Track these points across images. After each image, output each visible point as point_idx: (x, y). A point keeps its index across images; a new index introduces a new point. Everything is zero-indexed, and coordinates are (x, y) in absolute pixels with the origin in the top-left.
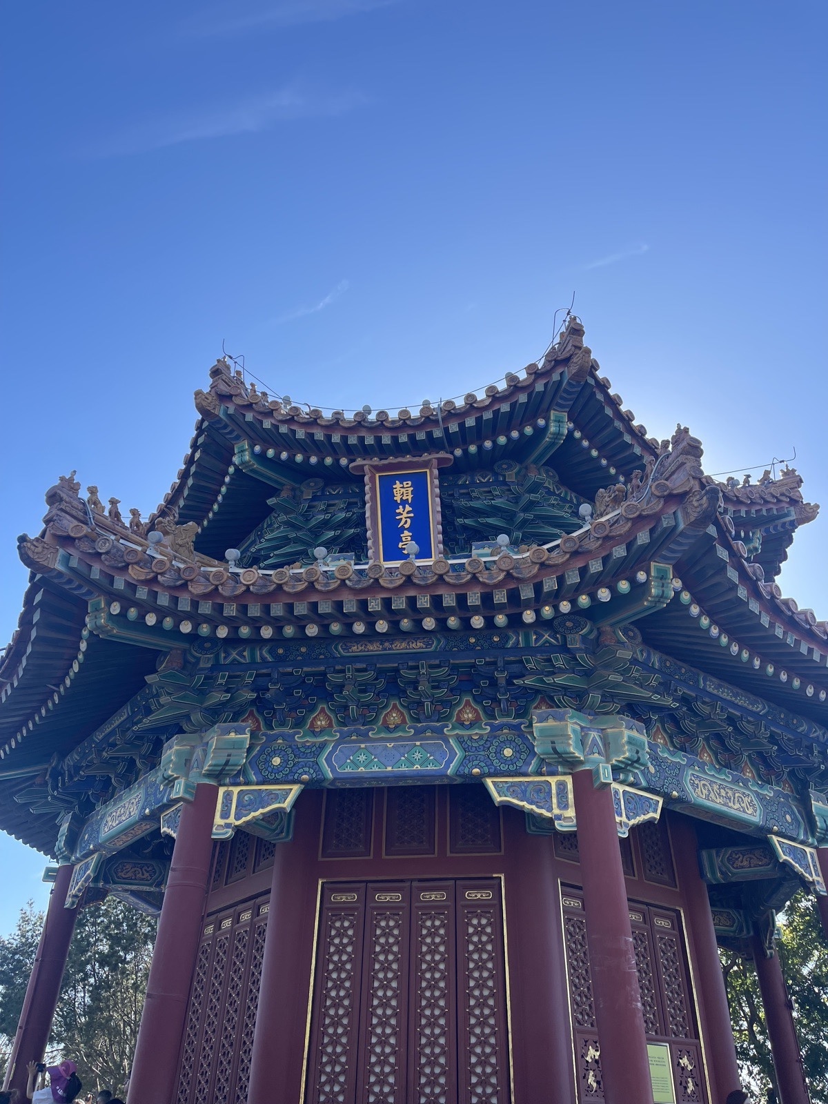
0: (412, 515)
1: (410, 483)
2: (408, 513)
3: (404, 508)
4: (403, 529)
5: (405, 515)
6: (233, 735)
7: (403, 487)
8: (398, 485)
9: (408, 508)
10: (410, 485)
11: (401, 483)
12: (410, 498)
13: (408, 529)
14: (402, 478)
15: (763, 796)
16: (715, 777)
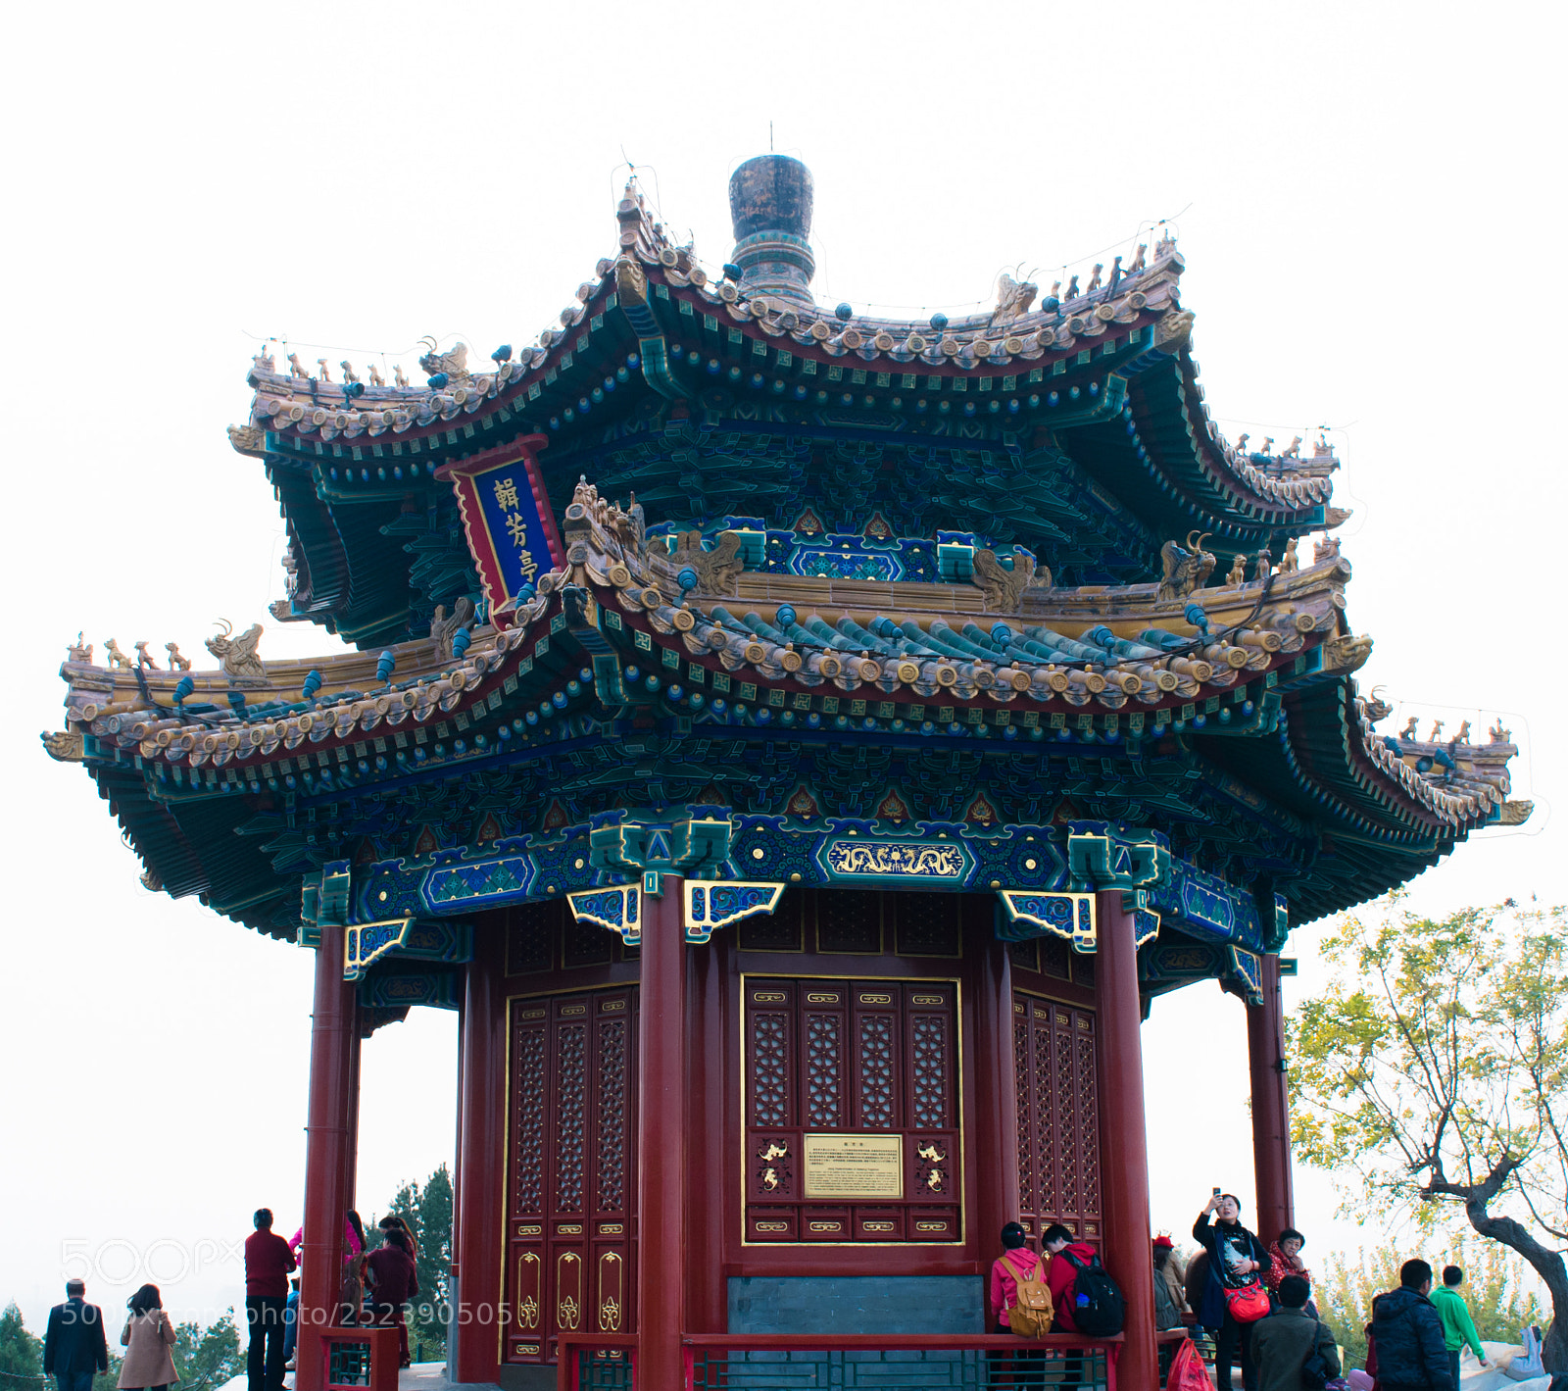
0: (524, 526)
1: (510, 480)
2: (520, 524)
3: (513, 518)
4: (519, 548)
5: (516, 526)
6: (336, 875)
7: (505, 489)
8: (499, 487)
9: (518, 518)
10: (511, 484)
11: (502, 483)
12: (515, 501)
13: (526, 548)
14: (501, 475)
15: (985, 844)
16: (886, 837)
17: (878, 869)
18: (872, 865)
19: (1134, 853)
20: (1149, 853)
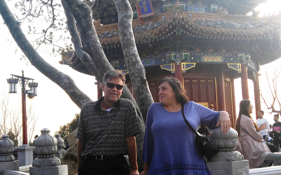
6: (116, 62)
15: (225, 56)
16: (211, 55)
17: (210, 60)
18: (209, 60)
19: (246, 57)
20: (249, 57)
